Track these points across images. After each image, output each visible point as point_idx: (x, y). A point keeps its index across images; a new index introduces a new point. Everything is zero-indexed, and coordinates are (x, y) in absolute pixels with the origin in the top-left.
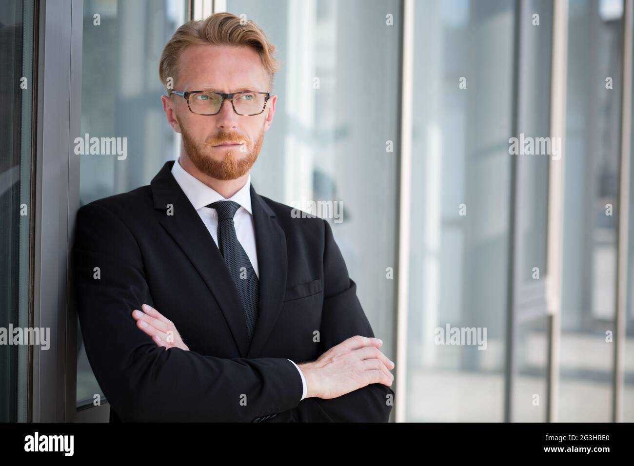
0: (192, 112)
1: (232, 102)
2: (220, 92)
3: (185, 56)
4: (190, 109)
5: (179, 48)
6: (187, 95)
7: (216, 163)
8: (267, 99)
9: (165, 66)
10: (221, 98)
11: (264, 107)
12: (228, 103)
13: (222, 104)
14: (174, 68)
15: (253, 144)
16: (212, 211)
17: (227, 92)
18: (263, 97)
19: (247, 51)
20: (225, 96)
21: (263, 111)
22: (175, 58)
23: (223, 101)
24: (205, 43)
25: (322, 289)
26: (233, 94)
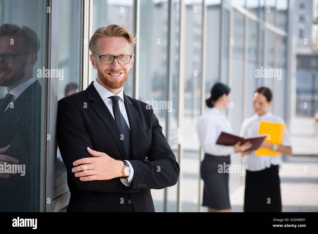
1: (117, 59)
2: (113, 55)
3: (99, 42)
4: (101, 62)
5: (97, 38)
6: (100, 57)
7: (110, 82)
8: (131, 58)
9: (91, 45)
10: (113, 58)
11: (130, 61)
12: (116, 60)
13: (114, 60)
14: (95, 46)
16: (110, 100)
17: (116, 55)
18: (129, 57)
19: (123, 39)
20: (115, 57)
22: (95, 42)
24: (107, 36)
25: (152, 133)
26: (118, 56)
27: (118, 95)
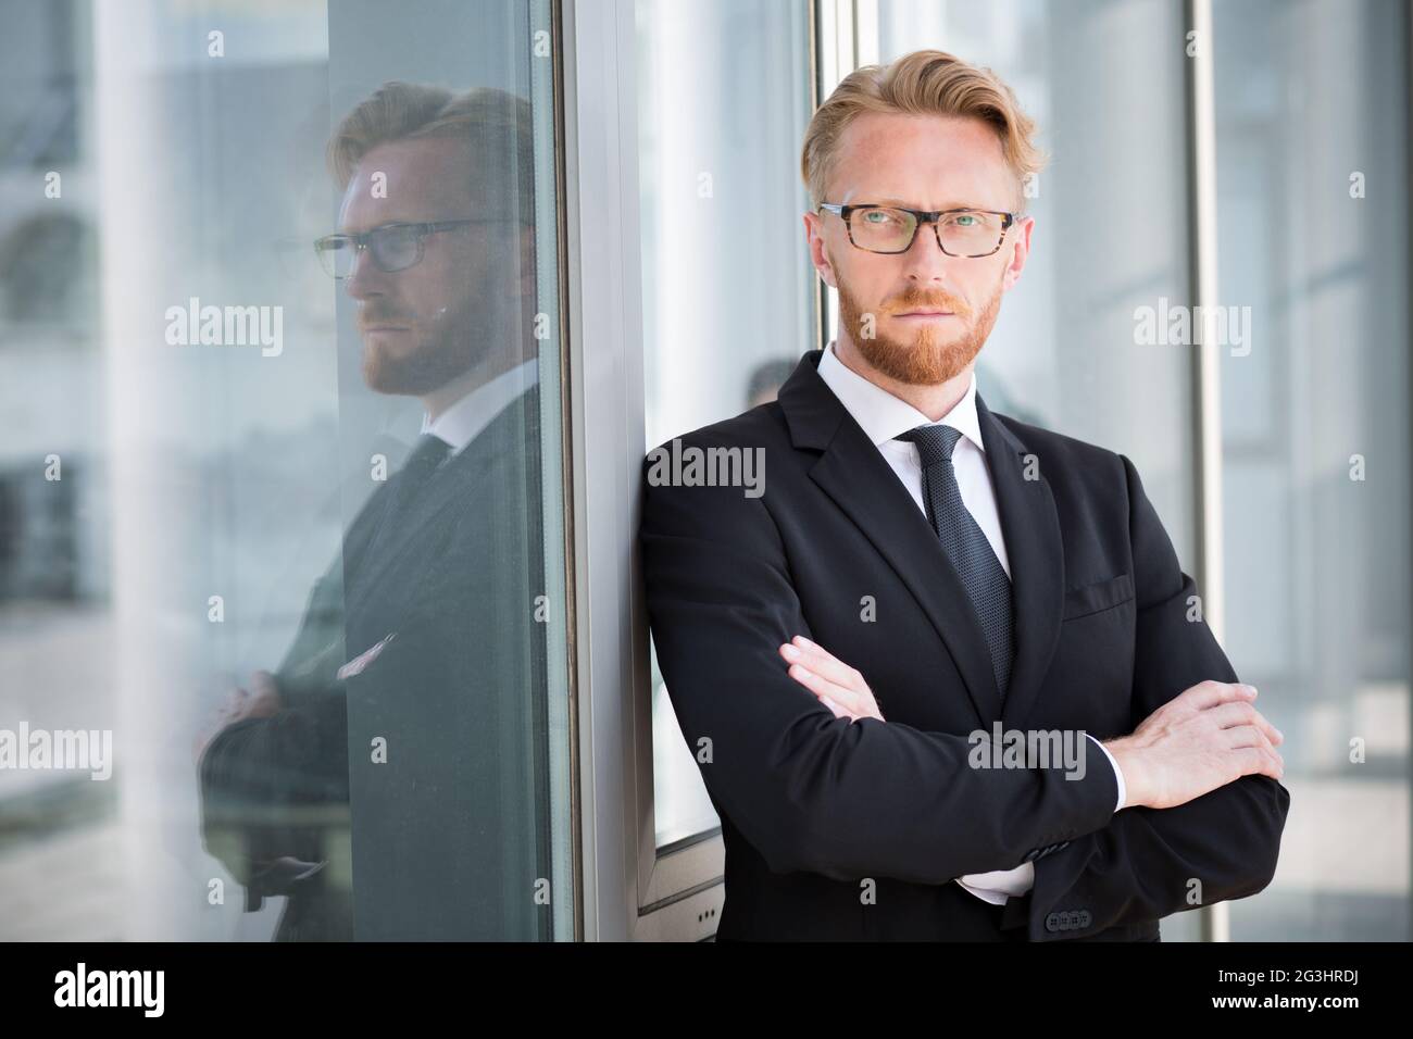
0: (856, 246)
1: (935, 228)
2: (913, 209)
3: (850, 136)
4: (852, 242)
5: (840, 119)
6: (846, 212)
7: (898, 349)
8: (1006, 225)
9: (812, 152)
10: (913, 219)
11: (1000, 242)
12: (927, 231)
13: (916, 233)
14: (828, 157)
15: (976, 315)
17: (927, 209)
18: (1000, 220)
19: (973, 128)
20: (924, 218)
21: (998, 248)
22: (830, 138)
23: (918, 227)
24: (890, 109)
25: (1132, 594)
26: (939, 214)
27: (945, 422)
